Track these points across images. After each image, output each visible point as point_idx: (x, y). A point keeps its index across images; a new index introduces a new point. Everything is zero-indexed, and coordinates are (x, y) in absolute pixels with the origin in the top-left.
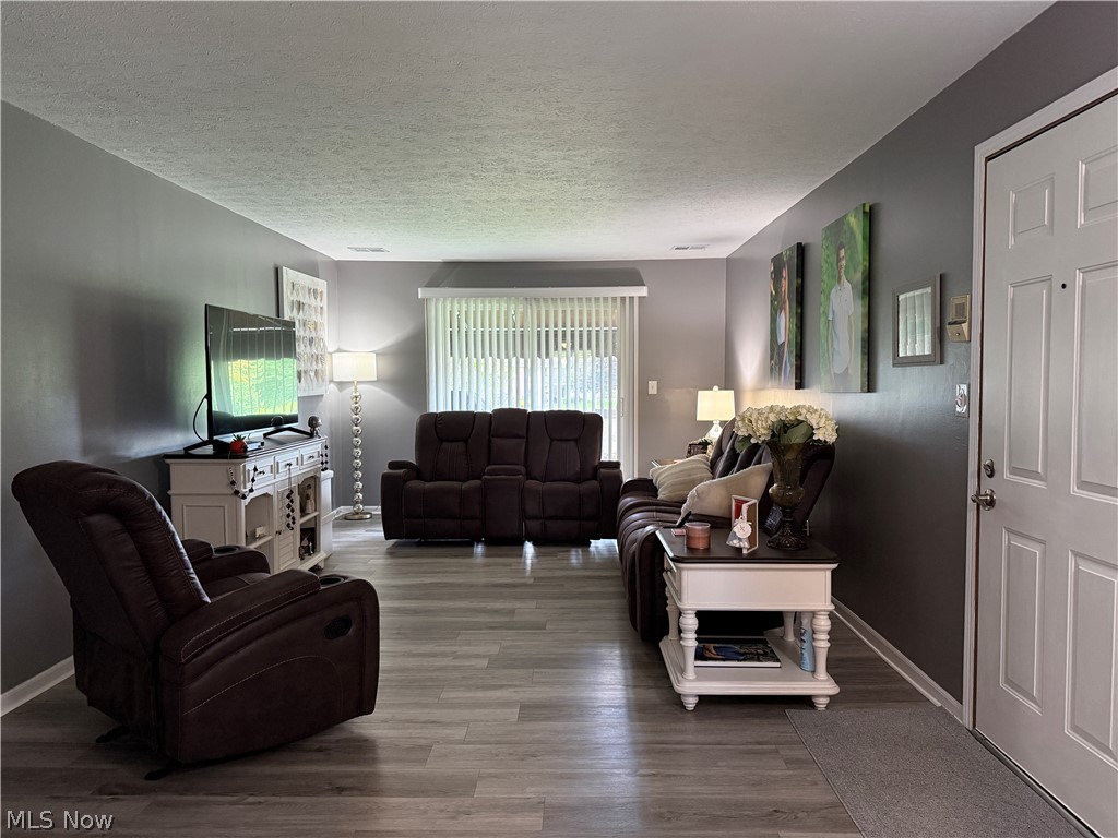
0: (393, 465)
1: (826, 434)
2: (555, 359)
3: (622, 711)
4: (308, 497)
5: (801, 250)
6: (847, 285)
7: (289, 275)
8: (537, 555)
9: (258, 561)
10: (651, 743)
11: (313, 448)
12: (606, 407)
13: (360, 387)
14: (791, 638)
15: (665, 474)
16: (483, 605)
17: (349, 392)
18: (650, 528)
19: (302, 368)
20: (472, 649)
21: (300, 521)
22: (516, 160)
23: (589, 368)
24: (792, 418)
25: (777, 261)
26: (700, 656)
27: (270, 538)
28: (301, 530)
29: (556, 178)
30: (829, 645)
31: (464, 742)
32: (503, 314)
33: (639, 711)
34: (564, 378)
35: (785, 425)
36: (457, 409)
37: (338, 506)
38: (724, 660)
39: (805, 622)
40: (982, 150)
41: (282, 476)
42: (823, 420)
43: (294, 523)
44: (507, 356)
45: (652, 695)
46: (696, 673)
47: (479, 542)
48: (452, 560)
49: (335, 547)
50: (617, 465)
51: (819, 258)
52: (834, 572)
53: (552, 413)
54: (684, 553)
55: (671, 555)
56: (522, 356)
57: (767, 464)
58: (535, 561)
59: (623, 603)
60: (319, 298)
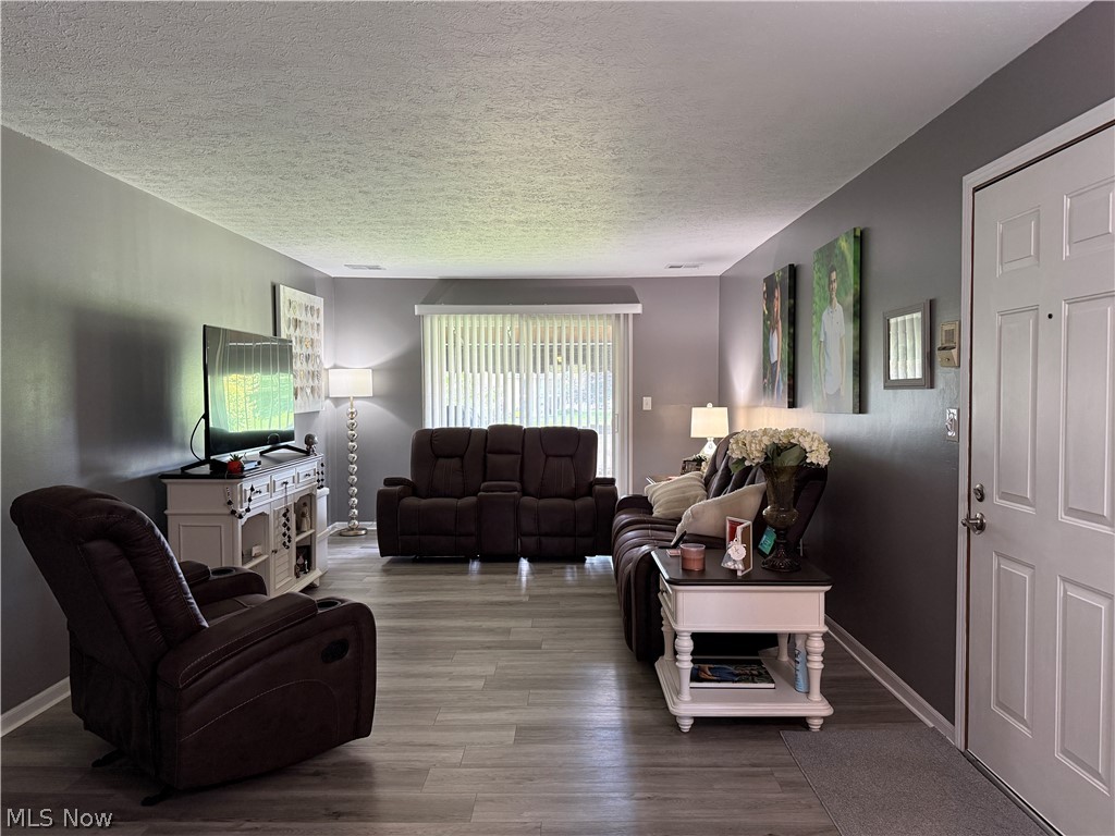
0: (388, 482)
1: (819, 457)
2: (550, 375)
3: (618, 733)
4: (303, 515)
5: (793, 271)
6: (839, 307)
7: (286, 293)
8: (532, 572)
9: (254, 583)
10: (645, 766)
11: (309, 466)
12: (601, 423)
13: (356, 403)
14: (785, 658)
15: (660, 493)
16: (478, 624)
17: (345, 408)
18: (645, 548)
19: (299, 385)
20: (469, 670)
21: (296, 539)
22: (513, 184)
23: (583, 380)
24: (785, 441)
25: (770, 281)
26: (695, 677)
27: (266, 556)
28: (297, 548)
29: (553, 201)
30: (822, 666)
31: (460, 766)
32: (499, 330)
33: (636, 733)
34: (558, 390)
35: (778, 447)
36: (452, 425)
37: (333, 522)
38: (719, 681)
39: (799, 643)
40: (972, 180)
41: (278, 495)
42: (816, 444)
43: (289, 541)
44: (503, 371)
45: (647, 717)
46: (691, 694)
47: (474, 559)
48: (447, 578)
49: (330, 564)
50: (612, 481)
51: (812, 279)
52: (827, 594)
53: (547, 430)
54: (679, 575)
55: (667, 577)
56: (518, 371)
57: (761, 484)
58: (531, 577)
59: (619, 621)
60: (315, 316)
